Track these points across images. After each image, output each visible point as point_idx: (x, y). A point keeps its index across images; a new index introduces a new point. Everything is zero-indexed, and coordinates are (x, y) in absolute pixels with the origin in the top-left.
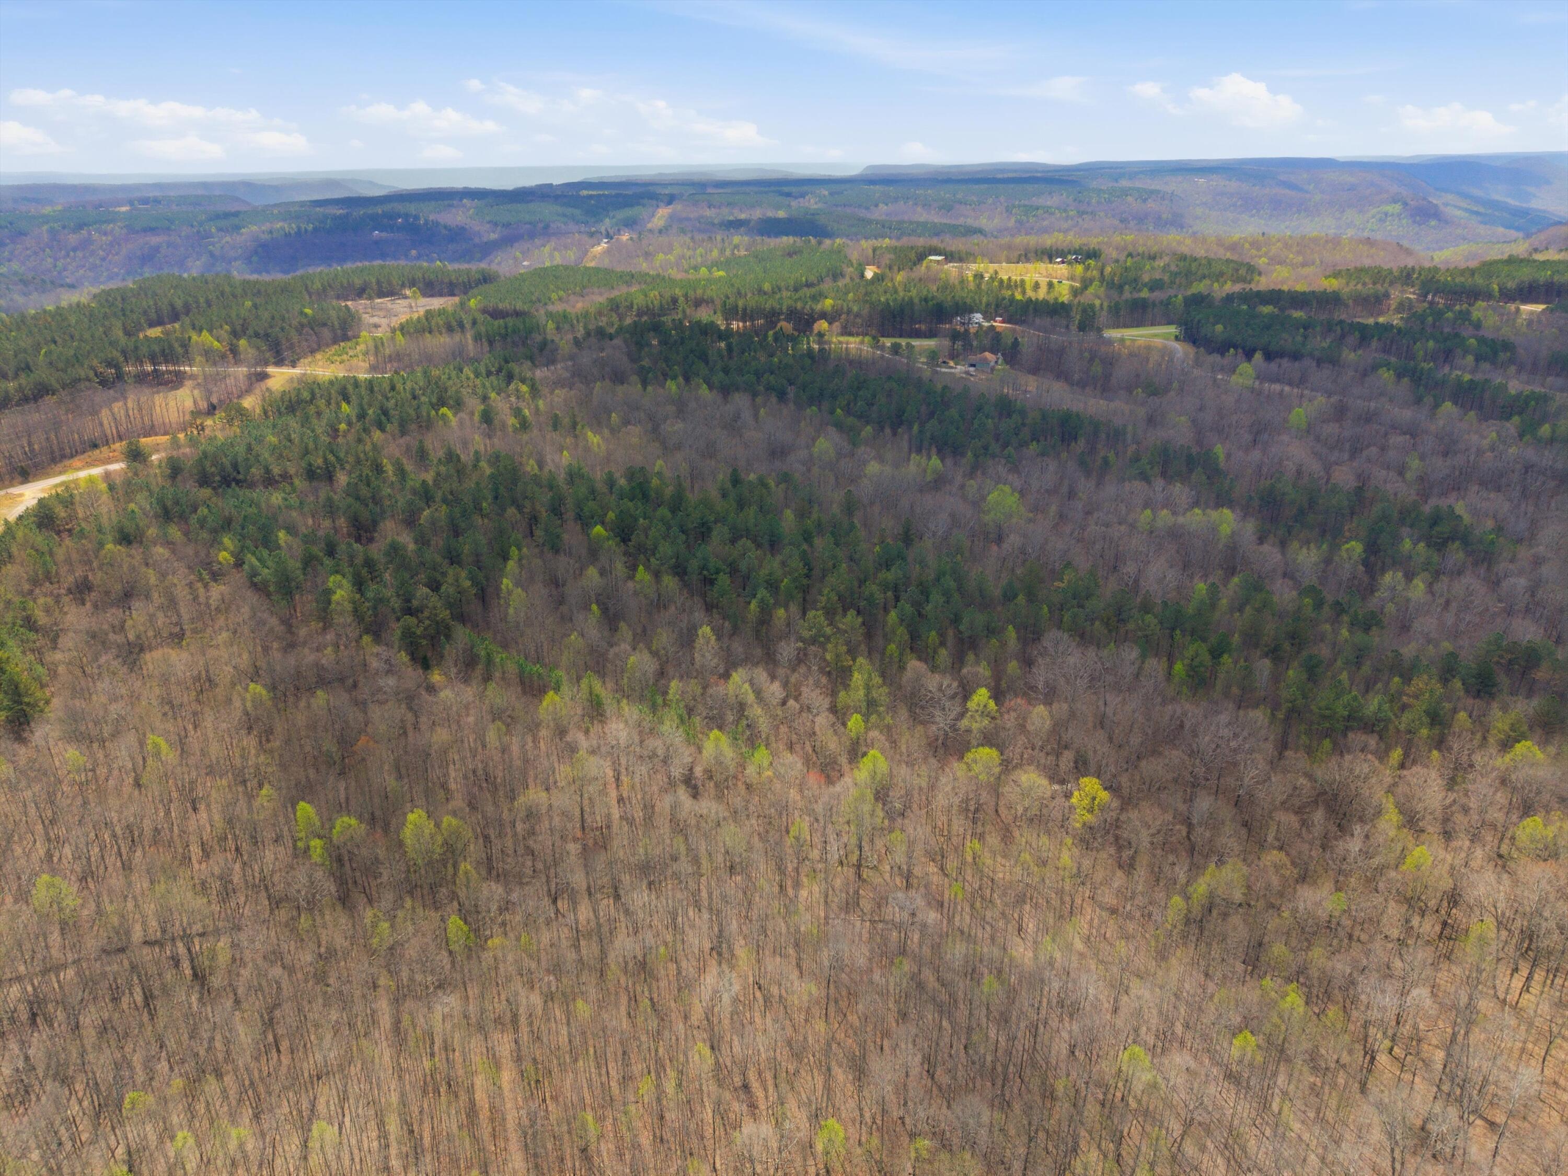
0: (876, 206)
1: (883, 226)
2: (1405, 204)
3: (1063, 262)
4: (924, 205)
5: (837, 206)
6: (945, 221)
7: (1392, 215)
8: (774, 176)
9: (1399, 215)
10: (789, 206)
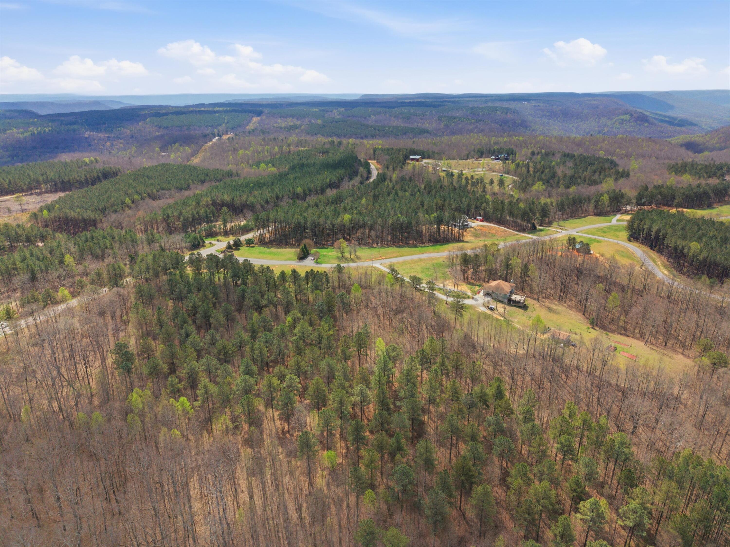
0: (370, 117)
1: (375, 129)
2: (632, 115)
3: (496, 159)
4: (395, 117)
5: (349, 116)
6: (407, 125)
7: (626, 120)
8: (318, 100)
9: (629, 120)
10: (324, 116)
